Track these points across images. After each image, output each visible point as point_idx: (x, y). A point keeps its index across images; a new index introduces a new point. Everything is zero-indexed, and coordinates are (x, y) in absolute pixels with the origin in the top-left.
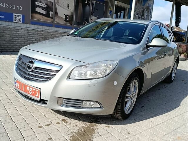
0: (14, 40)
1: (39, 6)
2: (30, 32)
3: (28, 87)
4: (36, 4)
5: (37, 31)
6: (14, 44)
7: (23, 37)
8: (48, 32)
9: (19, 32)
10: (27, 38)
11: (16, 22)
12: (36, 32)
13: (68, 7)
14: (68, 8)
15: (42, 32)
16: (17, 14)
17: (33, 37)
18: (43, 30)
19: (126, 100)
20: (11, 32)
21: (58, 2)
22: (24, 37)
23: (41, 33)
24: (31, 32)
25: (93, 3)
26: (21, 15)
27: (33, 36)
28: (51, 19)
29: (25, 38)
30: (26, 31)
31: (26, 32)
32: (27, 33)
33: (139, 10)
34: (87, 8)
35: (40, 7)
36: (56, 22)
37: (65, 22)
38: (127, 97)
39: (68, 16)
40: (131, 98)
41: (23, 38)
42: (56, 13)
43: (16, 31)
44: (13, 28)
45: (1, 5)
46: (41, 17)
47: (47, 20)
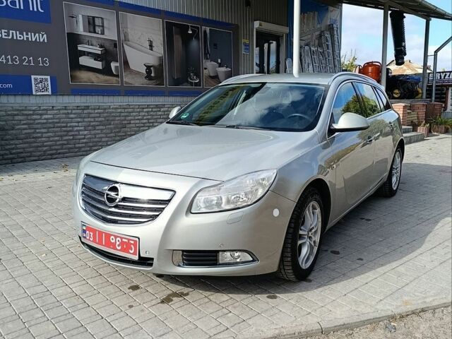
0: (39, 135)
1: (86, 54)
2: (71, 113)
3: (112, 237)
4: (79, 48)
5: (87, 107)
6: (39, 144)
7: (57, 125)
8: (111, 107)
9: (46, 116)
10: (66, 127)
11: (38, 94)
12: (85, 111)
13: (151, 46)
14: (152, 50)
15: (99, 109)
16: (39, 77)
17: (79, 122)
18: (101, 104)
19: (300, 242)
20: (29, 117)
21: (126, 39)
22: (59, 125)
23: (96, 111)
24: (74, 111)
25: (205, 32)
26: (49, 77)
27: (79, 120)
28: (115, 78)
29: (61, 127)
30: (62, 112)
31: (63, 114)
32: (64, 116)
33: (309, 36)
34: (194, 44)
35: (89, 54)
36: (126, 83)
37: (146, 81)
38: (301, 237)
39: (151, 66)
40: (310, 238)
41: (57, 127)
42: (126, 63)
43: (41, 115)
44: (34, 108)
45: (2, 59)
46: (94, 76)
47: (106, 81)
